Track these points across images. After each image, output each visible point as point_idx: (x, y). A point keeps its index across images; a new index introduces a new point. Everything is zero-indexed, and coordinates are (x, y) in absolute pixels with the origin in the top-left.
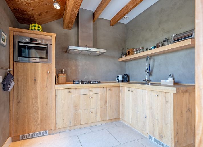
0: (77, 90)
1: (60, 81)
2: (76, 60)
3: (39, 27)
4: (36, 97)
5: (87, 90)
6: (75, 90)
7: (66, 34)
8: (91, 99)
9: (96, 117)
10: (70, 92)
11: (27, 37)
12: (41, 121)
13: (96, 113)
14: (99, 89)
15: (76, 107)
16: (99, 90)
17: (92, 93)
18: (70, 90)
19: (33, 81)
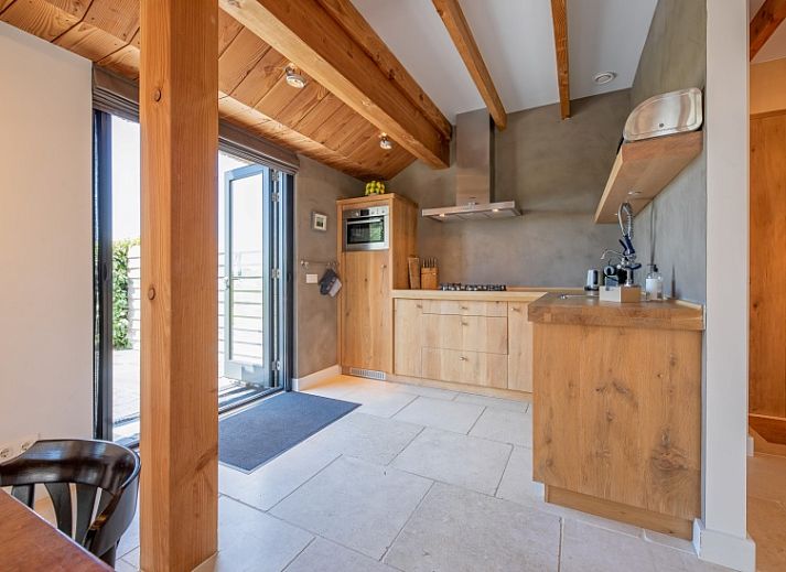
0: (434, 303)
1: (424, 284)
2: (460, 236)
3: (376, 187)
4: (368, 310)
5: (456, 305)
6: (428, 302)
7: (439, 180)
8: (465, 327)
9: (477, 374)
10: (419, 307)
11: (356, 210)
12: (374, 352)
13: (478, 364)
14: (485, 305)
15: (431, 338)
16: (484, 308)
17: (466, 312)
18: (420, 303)
19: (363, 282)
